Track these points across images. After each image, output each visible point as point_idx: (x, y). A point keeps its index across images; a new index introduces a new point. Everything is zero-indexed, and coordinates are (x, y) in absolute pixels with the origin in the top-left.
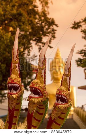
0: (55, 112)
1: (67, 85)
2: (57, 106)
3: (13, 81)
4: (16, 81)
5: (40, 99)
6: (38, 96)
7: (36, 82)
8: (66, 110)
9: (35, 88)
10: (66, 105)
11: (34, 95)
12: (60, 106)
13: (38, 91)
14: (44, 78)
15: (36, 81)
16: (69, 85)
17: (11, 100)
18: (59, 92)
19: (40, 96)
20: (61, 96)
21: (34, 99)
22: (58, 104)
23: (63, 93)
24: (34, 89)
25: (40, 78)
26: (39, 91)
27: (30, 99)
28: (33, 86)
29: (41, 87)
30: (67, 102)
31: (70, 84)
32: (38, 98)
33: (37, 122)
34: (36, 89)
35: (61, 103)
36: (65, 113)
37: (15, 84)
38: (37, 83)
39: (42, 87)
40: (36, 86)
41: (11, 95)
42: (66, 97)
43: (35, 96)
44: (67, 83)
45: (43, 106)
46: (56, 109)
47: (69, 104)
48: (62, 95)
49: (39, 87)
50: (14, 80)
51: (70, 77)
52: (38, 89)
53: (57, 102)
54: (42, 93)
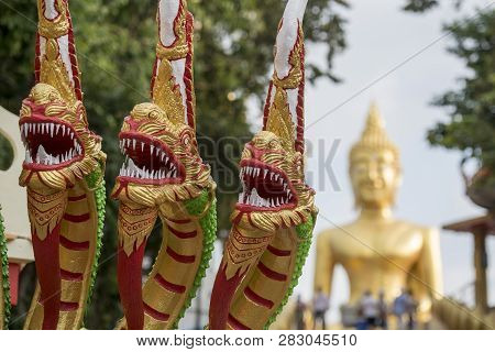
0: (237, 244)
1: (289, 125)
2: (245, 216)
3: (41, 110)
4: (53, 109)
5: (167, 189)
6: (161, 176)
7: (147, 111)
8: (290, 234)
9: (140, 138)
10: (286, 214)
11: (138, 170)
12: (256, 216)
13: (155, 151)
14: (184, 98)
15: (145, 111)
16: (296, 124)
17: (38, 197)
18: (253, 155)
19: (169, 175)
21: (138, 189)
22: (248, 210)
23: (268, 159)
24: (138, 145)
25: (165, 97)
26: (163, 154)
27: (124, 190)
28: (134, 133)
29: (167, 133)
30: (294, 201)
31: (300, 123)
32: (156, 184)
34: (148, 142)
35: (261, 202)
36: (287, 253)
37: (50, 122)
38: (150, 118)
39: (176, 134)
40: (147, 131)
41: (35, 175)
42: (281, 175)
43: (144, 174)
44: (286, 115)
46: (243, 232)
47: (301, 209)
48: (263, 167)
49: (161, 132)
50: (47, 105)
51: (301, 93)
52: (157, 144)
53: (245, 201)
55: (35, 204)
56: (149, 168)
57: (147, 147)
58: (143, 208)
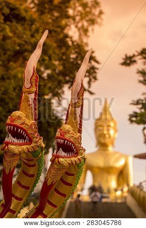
0: (52, 171)
1: (76, 123)
2: (56, 159)
5: (25, 147)
6: (21, 141)
7: (18, 115)
8: (74, 167)
9: (15, 126)
10: (73, 159)
11: (13, 139)
12: (61, 160)
13: (20, 131)
14: (33, 109)
15: (17, 114)
16: (79, 122)
18: (61, 135)
19: (26, 141)
20: (64, 142)
21: (13, 147)
22: (58, 157)
23: (67, 136)
24: (14, 128)
25: (25, 109)
26: (24, 133)
27: (6, 147)
28: (12, 123)
29: (26, 124)
30: (77, 154)
31: (81, 121)
32: (21, 145)
33: (23, 190)
34: (18, 127)
35: (63, 154)
36: (73, 175)
38: (19, 118)
39: (29, 124)
40: (18, 123)
42: (72, 143)
43: (15, 140)
44: (75, 118)
45: (32, 160)
46: (55, 166)
47: (79, 157)
48: (65, 140)
49: (23, 123)
51: (82, 109)
52: (22, 128)
53: (57, 153)
54: (28, 137)
56: (17, 138)
57: (17, 130)
58: (14, 155)
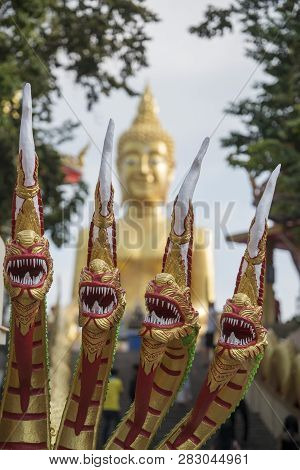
0: (219, 369)
1: (255, 288)
2: (226, 351)
3: (99, 278)
4: (106, 277)
5: (175, 331)
6: (170, 322)
7: (166, 280)
9: (162, 298)
10: (252, 348)
11: (159, 319)
12: (234, 351)
13: (170, 306)
14: (187, 268)
16: (259, 287)
17: (91, 335)
18: (234, 311)
19: (176, 321)
20: (239, 322)
21: (158, 331)
22: (228, 347)
23: (244, 314)
24: (160, 302)
25: (175, 267)
26: (175, 308)
27: (148, 332)
28: (157, 294)
29: (178, 295)
30: (256, 340)
31: (262, 286)
32: (169, 328)
33: (162, 397)
34: (167, 301)
35: (237, 341)
36: (245, 372)
37: (104, 286)
38: (168, 284)
39: (182, 294)
40: (167, 293)
41: (92, 321)
42: (251, 324)
43: (162, 321)
44: (254, 282)
45: (181, 349)
46: (223, 361)
47: (259, 345)
48: (240, 319)
49: (175, 294)
50: (103, 275)
51: (263, 266)
52: (172, 302)
53: (226, 341)
54: (181, 314)
55: (89, 339)
56: (165, 318)
57: (166, 304)
58: (160, 344)
